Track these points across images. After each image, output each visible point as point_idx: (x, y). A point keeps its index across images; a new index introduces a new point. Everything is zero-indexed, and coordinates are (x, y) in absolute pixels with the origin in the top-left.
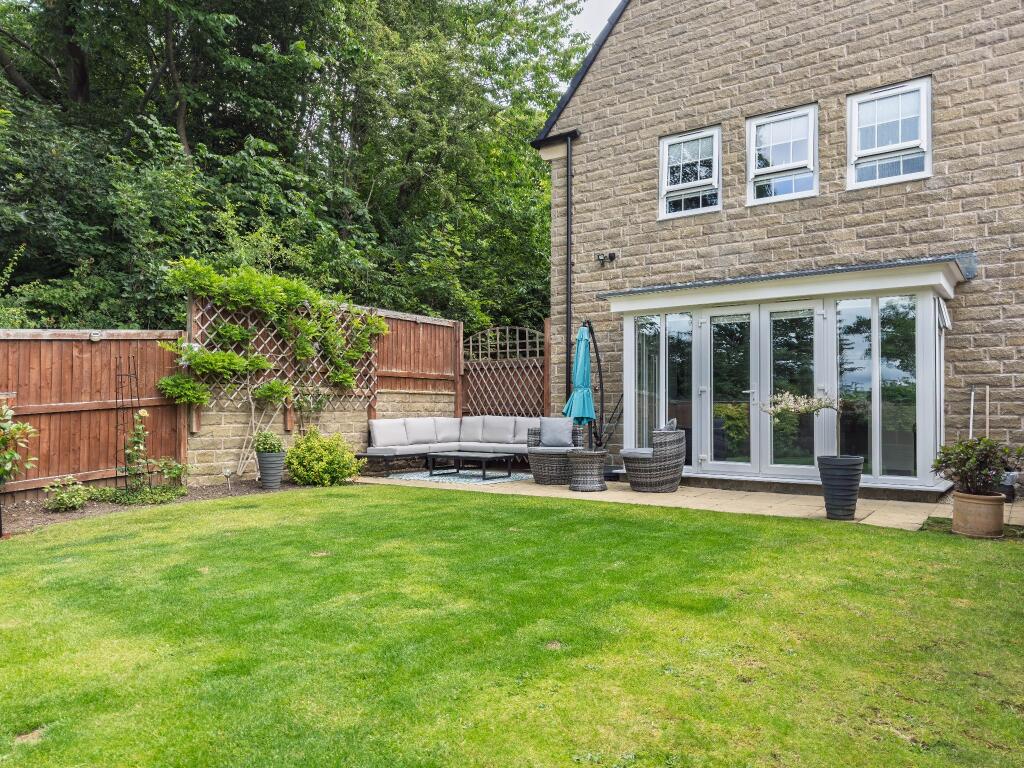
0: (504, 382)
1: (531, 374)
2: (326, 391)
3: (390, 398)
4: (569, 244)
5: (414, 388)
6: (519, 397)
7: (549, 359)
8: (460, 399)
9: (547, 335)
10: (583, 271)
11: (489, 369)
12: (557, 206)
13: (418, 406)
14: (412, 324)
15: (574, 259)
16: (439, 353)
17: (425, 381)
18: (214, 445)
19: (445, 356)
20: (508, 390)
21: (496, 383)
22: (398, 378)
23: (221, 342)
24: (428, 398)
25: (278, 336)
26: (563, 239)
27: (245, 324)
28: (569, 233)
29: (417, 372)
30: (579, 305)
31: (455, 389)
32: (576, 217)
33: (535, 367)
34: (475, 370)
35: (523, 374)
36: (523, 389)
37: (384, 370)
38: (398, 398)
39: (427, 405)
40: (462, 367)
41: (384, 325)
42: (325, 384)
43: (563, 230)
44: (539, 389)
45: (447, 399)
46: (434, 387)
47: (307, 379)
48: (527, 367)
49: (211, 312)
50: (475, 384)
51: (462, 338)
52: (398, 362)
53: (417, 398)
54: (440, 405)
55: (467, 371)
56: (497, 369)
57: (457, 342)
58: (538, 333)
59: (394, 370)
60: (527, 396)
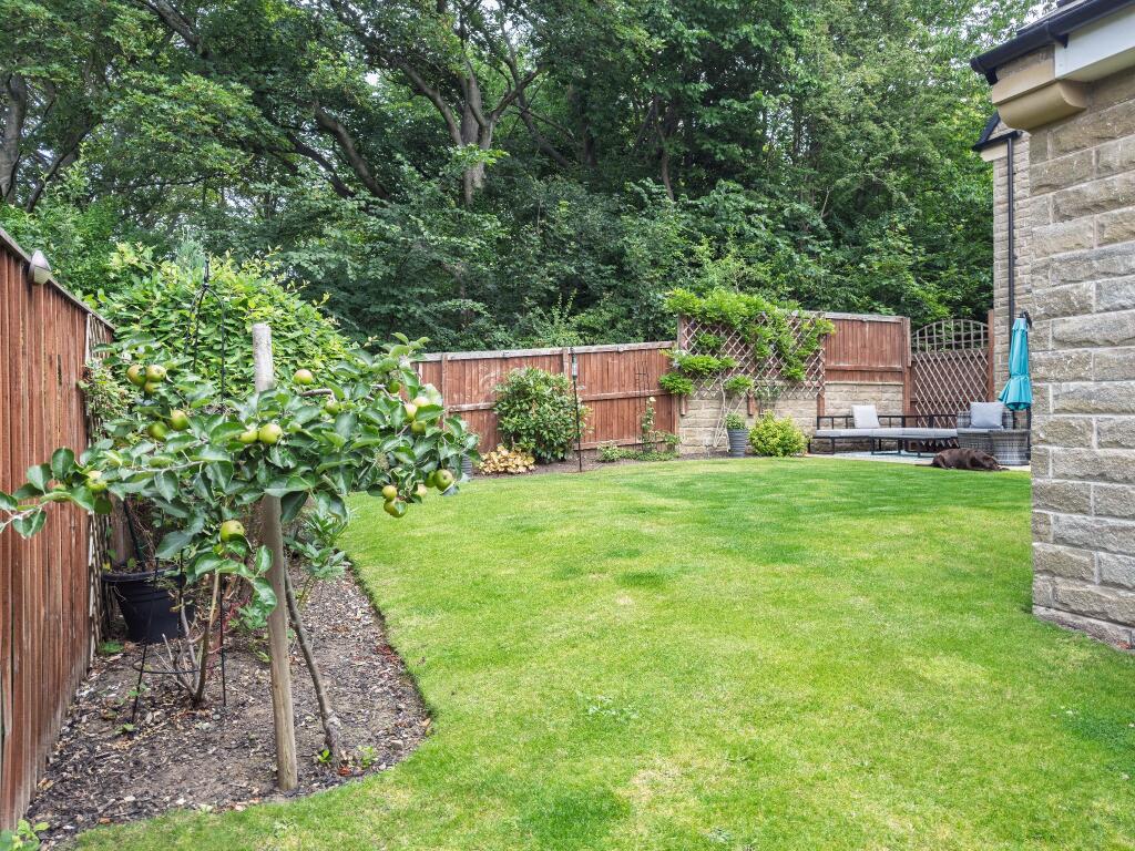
0: (950, 373)
1: (976, 364)
2: (781, 383)
3: (838, 388)
4: (1011, 238)
5: (861, 380)
6: (964, 385)
7: (992, 350)
8: (908, 389)
9: (990, 326)
10: (1026, 264)
11: (936, 360)
12: (999, 203)
13: (863, 396)
14: (859, 323)
15: (1017, 252)
16: (887, 347)
17: (871, 373)
18: (696, 424)
19: (893, 348)
20: (954, 379)
21: (943, 373)
22: (845, 371)
23: (701, 348)
24: (875, 388)
25: (742, 341)
26: (1006, 234)
27: (718, 334)
28: (1011, 227)
29: (864, 365)
30: (1022, 297)
31: (903, 379)
32: (1018, 213)
33: (980, 357)
34: (922, 361)
35: (968, 364)
36: (968, 378)
37: (832, 364)
38: (845, 389)
39: (874, 395)
40: (910, 360)
41: (832, 325)
42: (780, 378)
43: (1005, 226)
44: (984, 377)
45: (895, 389)
46: (881, 378)
47: (765, 374)
48: (972, 358)
49: (694, 326)
50: (922, 374)
51: (909, 332)
52: (846, 357)
53: (862, 389)
54: (887, 395)
55: (914, 362)
56: (943, 360)
57: (904, 336)
58: (982, 325)
59: (842, 365)
60: (972, 385)
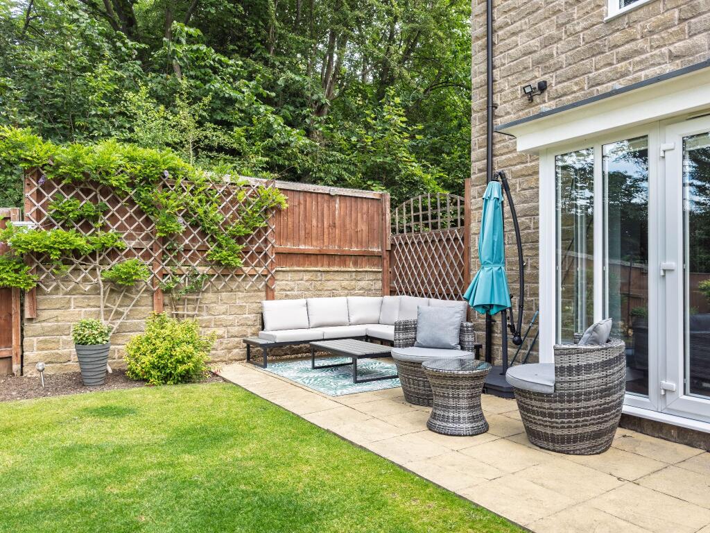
0: (426, 259)
1: (452, 248)
2: (205, 270)
3: (297, 276)
4: (490, 82)
5: (329, 265)
6: (440, 274)
7: (468, 230)
8: (387, 276)
9: (467, 200)
10: (508, 113)
11: (413, 243)
12: (478, 38)
13: (330, 285)
14: (326, 197)
15: (497, 99)
16: (363, 227)
17: (342, 258)
18: (59, 331)
19: (370, 230)
20: (429, 266)
21: (419, 258)
22: (306, 255)
23: (63, 219)
24: (347, 276)
25: (140, 212)
26: (484, 77)
27: (95, 200)
28: (491, 67)
29: (333, 248)
30: (504, 157)
31: (382, 266)
32: (499, 46)
33: (456, 239)
34: (400, 244)
35: (444, 248)
36: (444, 265)
37: (289, 246)
38: (307, 276)
39: (345, 283)
40: (389, 242)
41: (282, 198)
42: (205, 263)
43: (483, 67)
44: (460, 265)
45: (372, 276)
46: (355, 264)
47: (178, 257)
48: (448, 240)
49: (48, 187)
50: (400, 259)
51: (388, 211)
52: (308, 237)
53: (329, 276)
54: (362, 284)
55: (393, 245)
56: (419, 243)
57: (384, 214)
58: (458, 198)
59: (302, 247)
60: (447, 274)
